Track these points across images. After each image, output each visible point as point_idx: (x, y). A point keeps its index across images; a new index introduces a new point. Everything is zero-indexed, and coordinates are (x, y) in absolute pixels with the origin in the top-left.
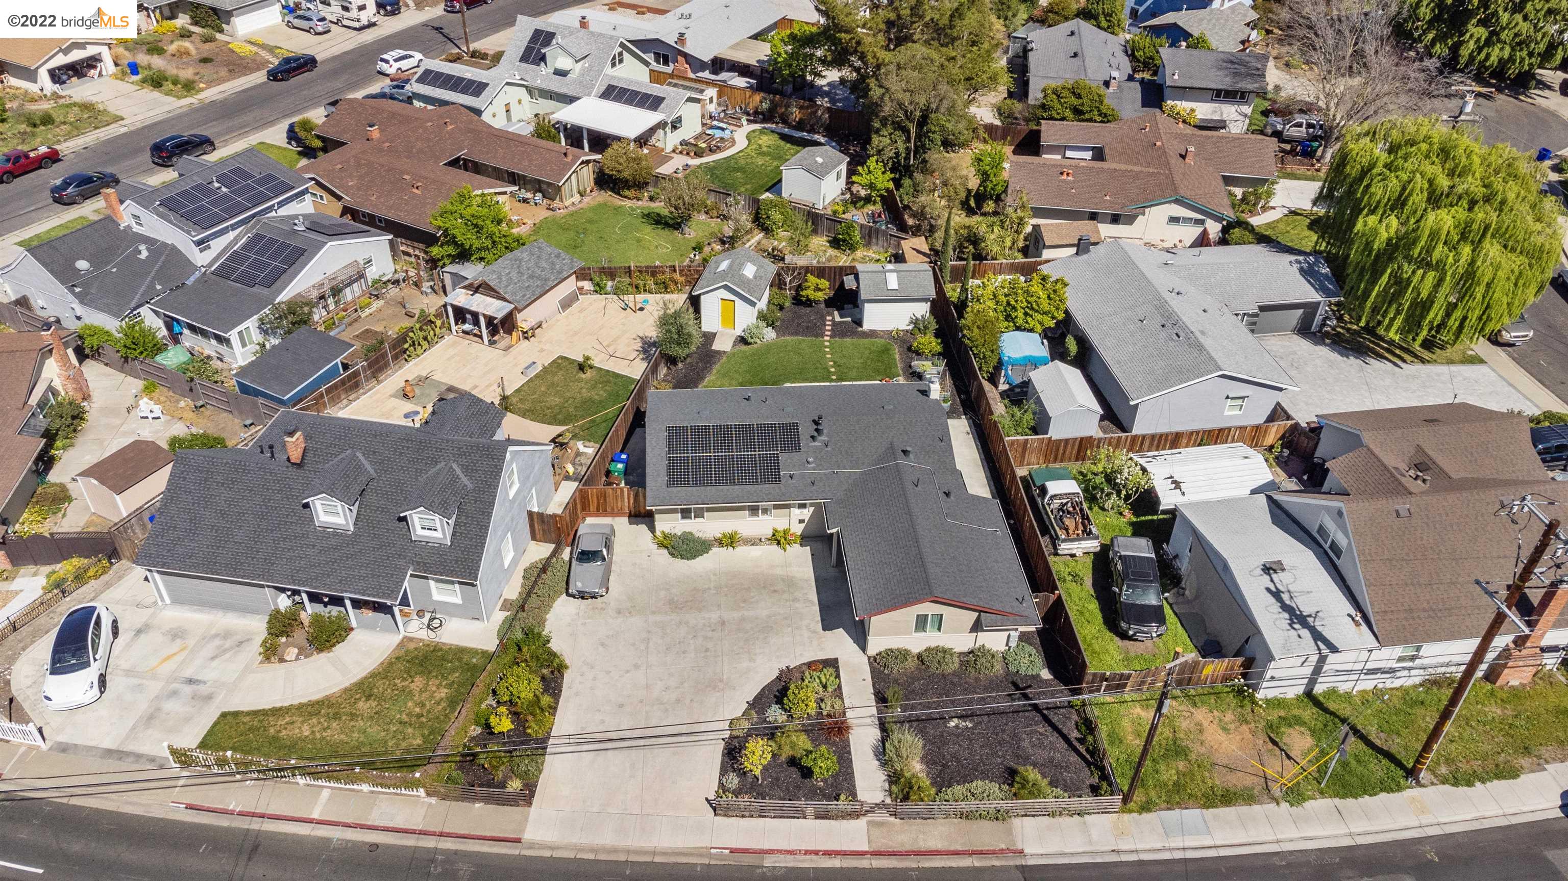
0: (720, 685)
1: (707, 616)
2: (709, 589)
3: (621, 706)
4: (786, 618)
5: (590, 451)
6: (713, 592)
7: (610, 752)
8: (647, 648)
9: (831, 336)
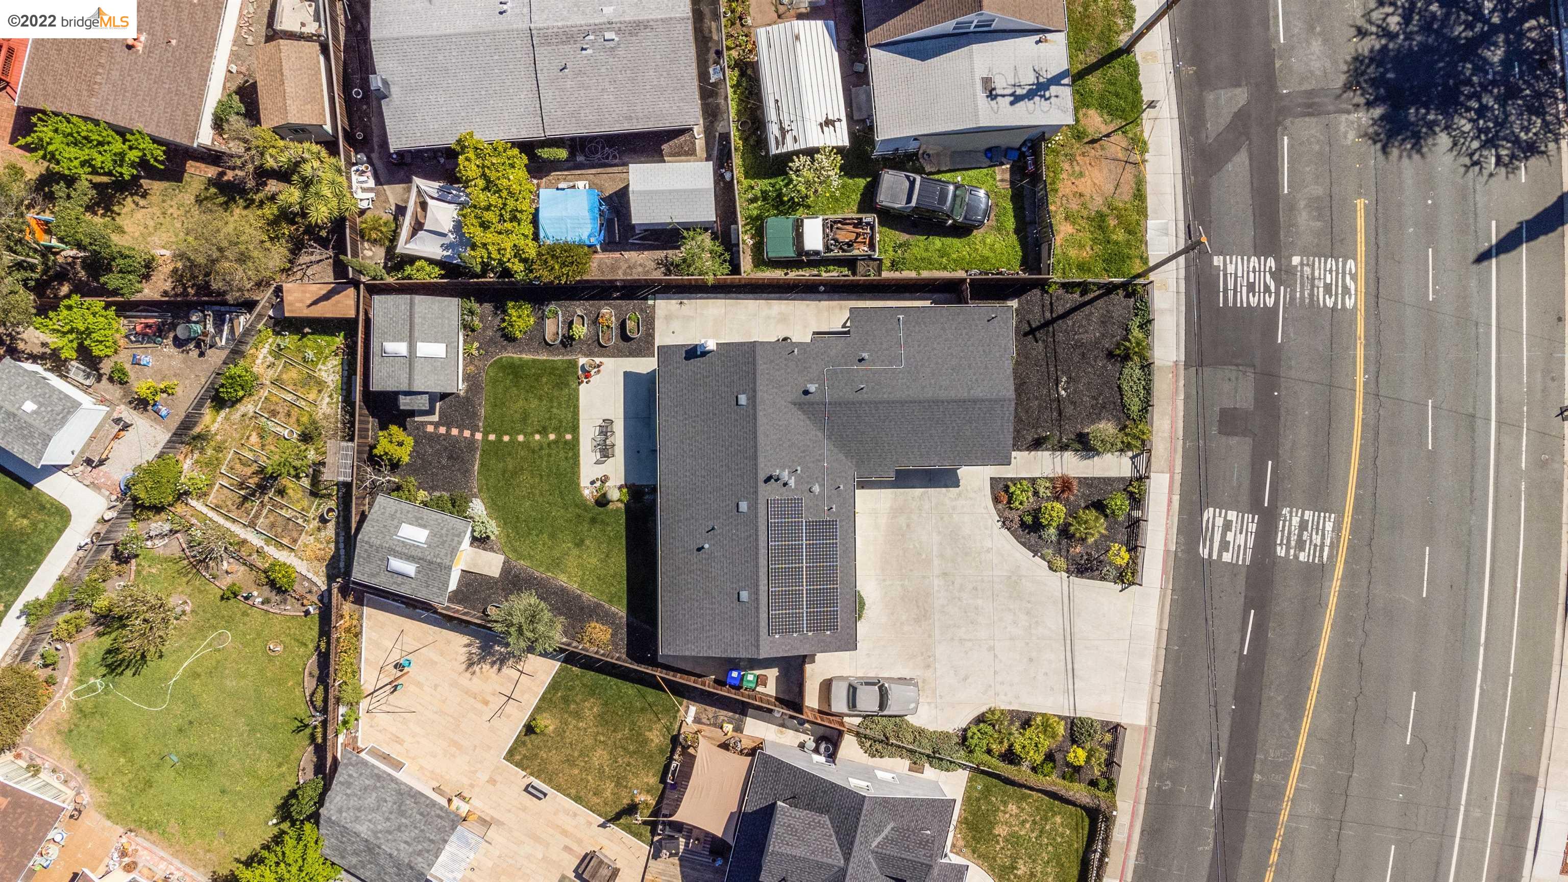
0: (1014, 578)
1: (936, 588)
2: (902, 585)
3: (1031, 660)
4: (942, 518)
5: (693, 710)
6: (906, 583)
7: (1076, 666)
8: (970, 640)
9: (474, 429)
